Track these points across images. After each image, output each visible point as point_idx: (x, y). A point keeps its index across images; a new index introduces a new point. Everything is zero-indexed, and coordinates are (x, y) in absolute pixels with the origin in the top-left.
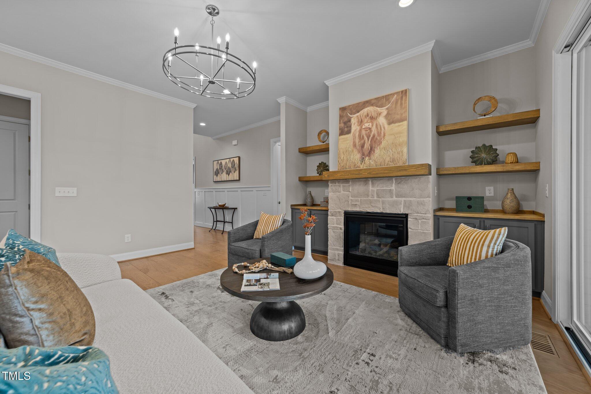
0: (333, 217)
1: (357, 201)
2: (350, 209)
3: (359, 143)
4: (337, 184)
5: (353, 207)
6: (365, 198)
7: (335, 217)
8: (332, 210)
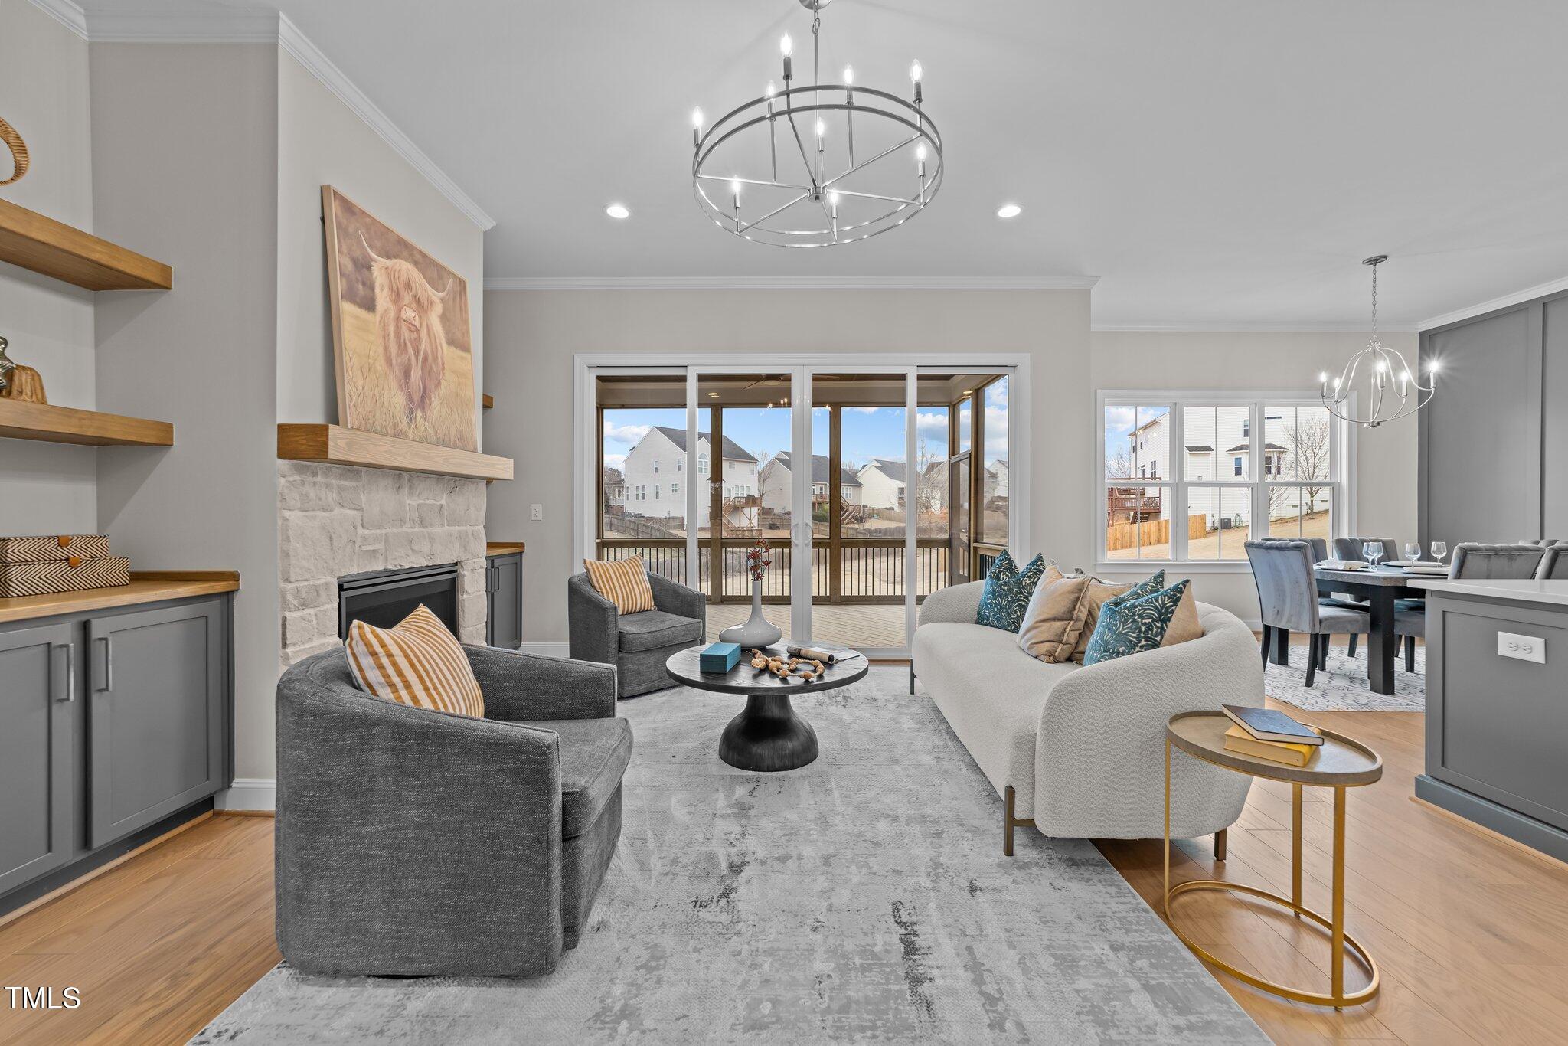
0: (307, 611)
1: (377, 539)
2: (355, 568)
3: (399, 360)
4: (319, 476)
5: (366, 562)
6: (395, 530)
7: (312, 611)
8: (302, 584)
